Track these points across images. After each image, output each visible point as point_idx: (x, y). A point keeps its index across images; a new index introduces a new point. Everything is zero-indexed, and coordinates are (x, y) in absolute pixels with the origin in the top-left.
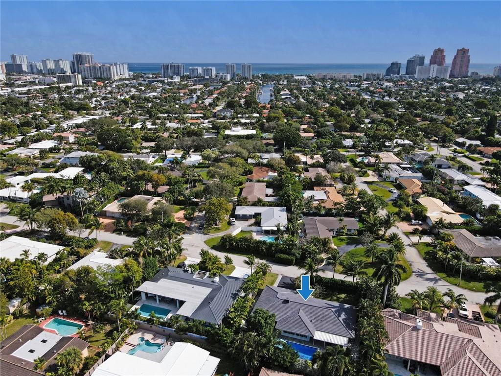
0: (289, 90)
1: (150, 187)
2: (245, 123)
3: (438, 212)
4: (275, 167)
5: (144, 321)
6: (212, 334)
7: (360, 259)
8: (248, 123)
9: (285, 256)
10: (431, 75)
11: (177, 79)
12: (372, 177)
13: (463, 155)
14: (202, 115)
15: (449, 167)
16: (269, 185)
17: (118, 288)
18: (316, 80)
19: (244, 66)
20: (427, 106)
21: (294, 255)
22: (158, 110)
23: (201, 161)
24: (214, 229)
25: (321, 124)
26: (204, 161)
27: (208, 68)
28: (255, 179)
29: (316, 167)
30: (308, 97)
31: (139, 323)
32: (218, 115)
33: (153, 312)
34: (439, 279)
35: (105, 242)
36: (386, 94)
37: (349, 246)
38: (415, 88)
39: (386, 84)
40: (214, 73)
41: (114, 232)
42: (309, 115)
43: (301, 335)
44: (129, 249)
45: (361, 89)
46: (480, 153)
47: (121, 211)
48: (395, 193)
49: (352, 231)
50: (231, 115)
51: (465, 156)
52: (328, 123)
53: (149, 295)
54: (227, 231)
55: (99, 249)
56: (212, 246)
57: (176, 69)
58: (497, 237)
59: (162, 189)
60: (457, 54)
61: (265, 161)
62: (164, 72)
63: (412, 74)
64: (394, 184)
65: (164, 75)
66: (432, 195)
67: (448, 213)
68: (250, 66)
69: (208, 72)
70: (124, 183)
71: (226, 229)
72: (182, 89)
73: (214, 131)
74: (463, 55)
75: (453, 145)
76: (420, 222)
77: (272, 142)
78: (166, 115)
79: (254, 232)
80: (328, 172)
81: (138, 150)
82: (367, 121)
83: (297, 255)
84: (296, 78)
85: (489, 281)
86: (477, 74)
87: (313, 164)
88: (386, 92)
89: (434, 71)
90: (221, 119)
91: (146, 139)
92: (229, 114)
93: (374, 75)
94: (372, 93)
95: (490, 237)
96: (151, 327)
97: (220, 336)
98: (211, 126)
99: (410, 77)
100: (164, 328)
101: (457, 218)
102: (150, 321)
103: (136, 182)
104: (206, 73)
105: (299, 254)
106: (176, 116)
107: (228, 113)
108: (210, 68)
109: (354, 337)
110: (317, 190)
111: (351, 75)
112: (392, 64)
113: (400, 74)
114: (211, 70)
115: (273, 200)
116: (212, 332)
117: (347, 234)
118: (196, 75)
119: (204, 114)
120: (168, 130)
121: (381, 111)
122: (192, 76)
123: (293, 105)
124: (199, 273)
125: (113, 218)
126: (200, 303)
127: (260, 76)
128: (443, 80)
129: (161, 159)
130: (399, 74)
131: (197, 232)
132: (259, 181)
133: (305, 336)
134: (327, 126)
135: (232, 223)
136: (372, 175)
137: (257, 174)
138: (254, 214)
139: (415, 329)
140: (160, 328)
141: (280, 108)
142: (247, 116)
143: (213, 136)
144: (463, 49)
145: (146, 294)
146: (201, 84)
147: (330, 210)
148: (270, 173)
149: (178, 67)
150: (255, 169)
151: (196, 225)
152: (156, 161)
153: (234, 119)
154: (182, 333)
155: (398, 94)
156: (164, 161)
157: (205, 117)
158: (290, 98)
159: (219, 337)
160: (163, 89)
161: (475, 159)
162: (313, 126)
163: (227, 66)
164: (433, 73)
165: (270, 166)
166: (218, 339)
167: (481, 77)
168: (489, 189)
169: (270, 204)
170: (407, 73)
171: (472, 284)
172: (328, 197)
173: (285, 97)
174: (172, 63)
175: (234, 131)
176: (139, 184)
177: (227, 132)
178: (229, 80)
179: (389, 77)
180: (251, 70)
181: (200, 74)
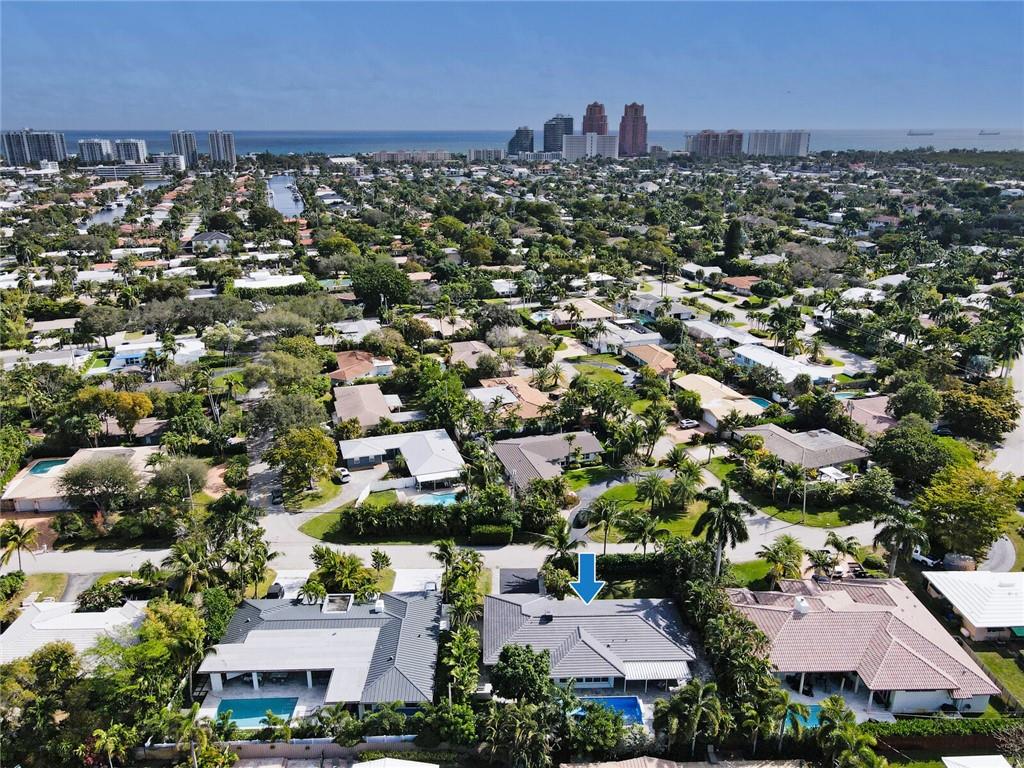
0: (330, 186)
1: (111, 426)
2: (269, 260)
3: (719, 400)
4: (384, 349)
5: (251, 739)
6: (428, 725)
7: (628, 508)
8: (274, 262)
9: (493, 529)
10: (588, 152)
11: (50, 169)
12: (572, 348)
13: (702, 293)
14: (158, 249)
15: (693, 317)
16: (387, 387)
17: (160, 677)
18: (379, 164)
19: (214, 137)
20: (610, 209)
21: (509, 522)
22: (36, 243)
23: (204, 353)
24: (309, 499)
25: (434, 253)
26: (210, 351)
27: (127, 141)
28: (350, 380)
29: (464, 340)
30: (378, 199)
31: (239, 748)
32: (197, 248)
33: (269, 712)
34: (770, 519)
35: (44, 576)
36: (526, 189)
37: (596, 487)
38: (571, 177)
39: (517, 171)
40: (143, 153)
41: (56, 545)
42: (400, 237)
43: (597, 680)
44: (121, 579)
45: (473, 181)
46: (728, 288)
47: (64, 493)
48: (627, 374)
49: (592, 457)
50: (228, 246)
51: (706, 295)
52: (448, 251)
53: (229, 677)
54: (338, 498)
55: (34, 595)
56: (321, 536)
57: (43, 146)
58: (824, 430)
59: (145, 426)
60: (626, 114)
61: (358, 339)
62: (11, 152)
63: (555, 151)
64: (618, 357)
65: (12, 159)
66: (694, 370)
67: (734, 399)
68: (229, 136)
69: (130, 150)
70: (28, 425)
71: (335, 494)
72: (76, 192)
73: (202, 283)
74: (634, 115)
75: (681, 278)
76: (696, 423)
77: (351, 296)
78: (64, 253)
79: (400, 490)
80: (492, 346)
81: (26, 342)
82: (517, 241)
83: (516, 521)
84: (334, 160)
85: (842, 506)
86: (660, 149)
87: (458, 334)
88: (523, 185)
89: (592, 146)
90: (207, 255)
91: (38, 314)
92: (222, 245)
93: (489, 153)
94: (499, 188)
95: (814, 431)
96: (272, 747)
97: (452, 724)
98: (195, 273)
99: (554, 157)
100: (306, 742)
101: (750, 407)
102: (264, 736)
103: (75, 418)
104: (122, 152)
105: (518, 518)
106: (91, 254)
107: (221, 241)
108: (133, 141)
109: (694, 656)
110: (489, 386)
111: (444, 153)
112: (519, 132)
113: (535, 151)
114: (136, 145)
115: (411, 418)
116: (428, 719)
117: (583, 465)
118: (99, 159)
119: (162, 247)
120: (89, 289)
121: (536, 221)
122: (87, 158)
123: (356, 217)
124: (331, 601)
125: (36, 513)
126: (368, 665)
127: (254, 158)
128: (611, 161)
129: (102, 356)
130: (532, 151)
131: (272, 512)
132: (360, 383)
133: (605, 679)
134: (447, 256)
135: (344, 480)
136: (572, 345)
137: (351, 368)
138: (384, 453)
139: (798, 615)
140: (297, 745)
141: (331, 224)
142: (267, 245)
143: (207, 294)
144: (634, 105)
145: (223, 675)
146: (121, 179)
147: (533, 422)
148: (377, 363)
149: (49, 139)
150: (340, 358)
151: (262, 496)
152: (89, 363)
153: (235, 253)
154: (355, 741)
155: (547, 188)
156: (108, 363)
157: (166, 254)
158: (342, 203)
159: (449, 727)
160: (26, 193)
161: (725, 299)
162: (418, 257)
163: (175, 138)
164: (592, 150)
165: (371, 348)
166: (446, 732)
167: (670, 156)
168: (771, 348)
169: (409, 428)
170: (547, 149)
171: (821, 517)
172: (519, 396)
173: (332, 201)
174: (31, 130)
175: (254, 279)
176: (87, 422)
177: (239, 283)
178: (183, 167)
179: (515, 157)
180: (233, 147)
181: (108, 155)
